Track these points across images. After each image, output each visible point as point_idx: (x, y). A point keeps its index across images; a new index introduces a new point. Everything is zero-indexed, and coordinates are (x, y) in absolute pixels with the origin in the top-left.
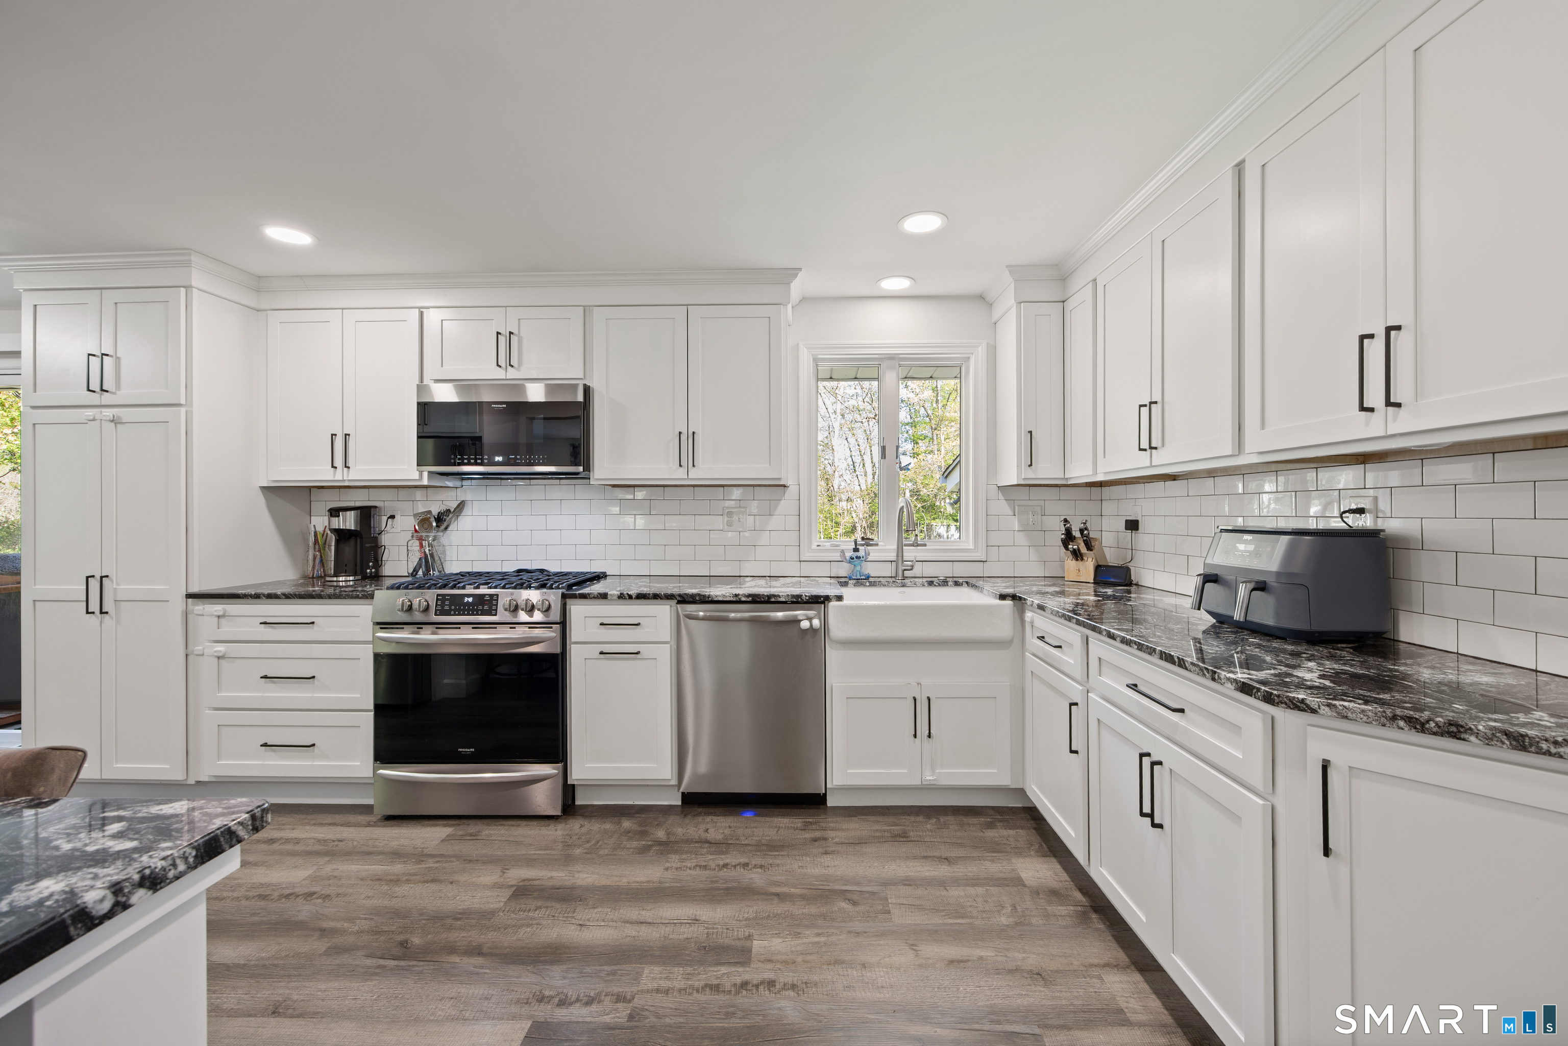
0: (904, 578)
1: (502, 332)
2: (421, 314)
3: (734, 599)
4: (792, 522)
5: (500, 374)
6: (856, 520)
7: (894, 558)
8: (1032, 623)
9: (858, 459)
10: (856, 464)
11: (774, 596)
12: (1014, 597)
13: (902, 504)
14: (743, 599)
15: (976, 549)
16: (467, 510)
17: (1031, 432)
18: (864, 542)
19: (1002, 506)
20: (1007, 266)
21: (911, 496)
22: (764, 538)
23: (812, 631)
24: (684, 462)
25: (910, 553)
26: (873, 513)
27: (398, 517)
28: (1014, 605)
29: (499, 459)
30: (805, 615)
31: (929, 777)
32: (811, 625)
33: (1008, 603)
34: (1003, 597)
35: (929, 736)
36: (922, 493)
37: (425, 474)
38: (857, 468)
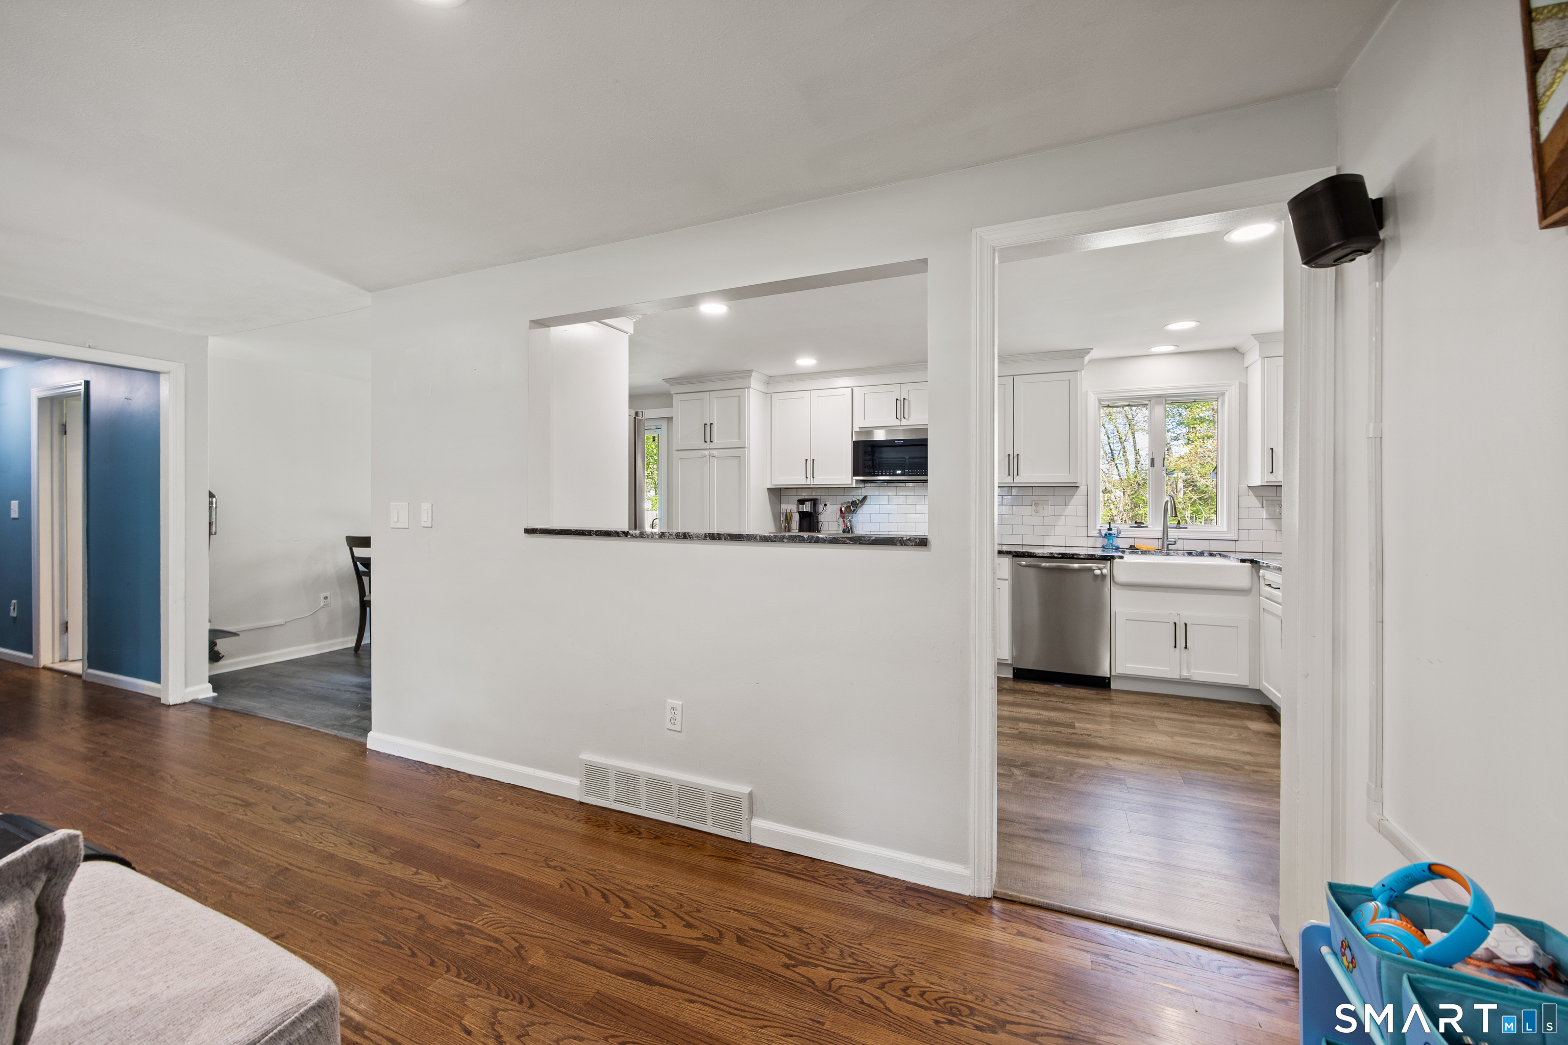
0: (1168, 550)
1: (899, 398)
2: (852, 389)
3: (1050, 555)
4: (1082, 510)
5: (897, 423)
6: (1115, 512)
7: (1161, 536)
8: (1263, 577)
9: (1117, 447)
10: (1114, 452)
11: (1076, 554)
12: (1252, 561)
13: (1167, 498)
14: (1056, 556)
15: (1229, 530)
16: (868, 501)
17: (1272, 449)
18: (1136, 525)
19: (1252, 501)
20: (1252, 335)
21: (1184, 486)
22: (1062, 521)
23: (1103, 576)
24: (1011, 473)
25: (1173, 534)
26: (1136, 505)
27: (828, 505)
28: (1252, 567)
29: (899, 472)
30: (1097, 567)
31: (1185, 674)
32: (1102, 573)
33: (1248, 565)
34: (1243, 561)
35: (1186, 648)
36: (1198, 484)
37: (854, 481)
38: (1116, 456)
